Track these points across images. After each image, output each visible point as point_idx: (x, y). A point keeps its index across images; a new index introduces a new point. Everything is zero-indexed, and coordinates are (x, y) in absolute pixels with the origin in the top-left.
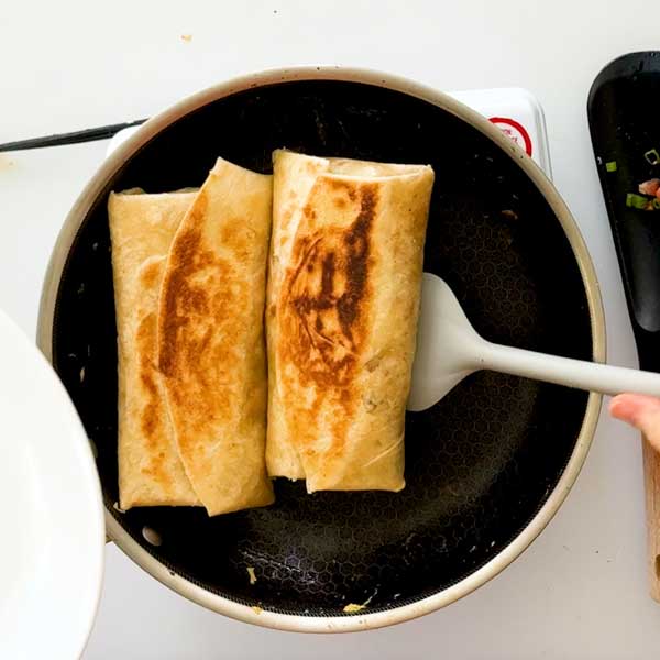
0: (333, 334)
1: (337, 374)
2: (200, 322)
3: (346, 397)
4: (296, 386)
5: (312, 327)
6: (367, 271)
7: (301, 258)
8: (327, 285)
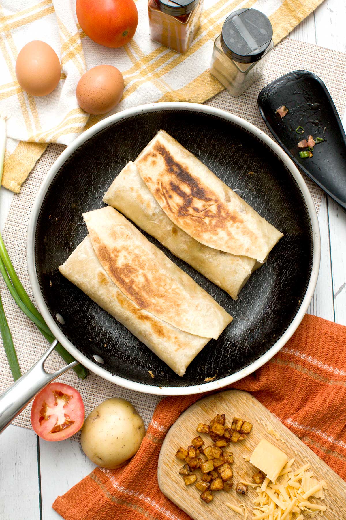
0: (204, 206)
1: (222, 216)
2: (137, 276)
3: (234, 219)
4: (215, 238)
5: (195, 214)
6: (188, 173)
7: (163, 198)
8: (182, 194)
